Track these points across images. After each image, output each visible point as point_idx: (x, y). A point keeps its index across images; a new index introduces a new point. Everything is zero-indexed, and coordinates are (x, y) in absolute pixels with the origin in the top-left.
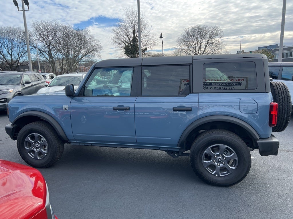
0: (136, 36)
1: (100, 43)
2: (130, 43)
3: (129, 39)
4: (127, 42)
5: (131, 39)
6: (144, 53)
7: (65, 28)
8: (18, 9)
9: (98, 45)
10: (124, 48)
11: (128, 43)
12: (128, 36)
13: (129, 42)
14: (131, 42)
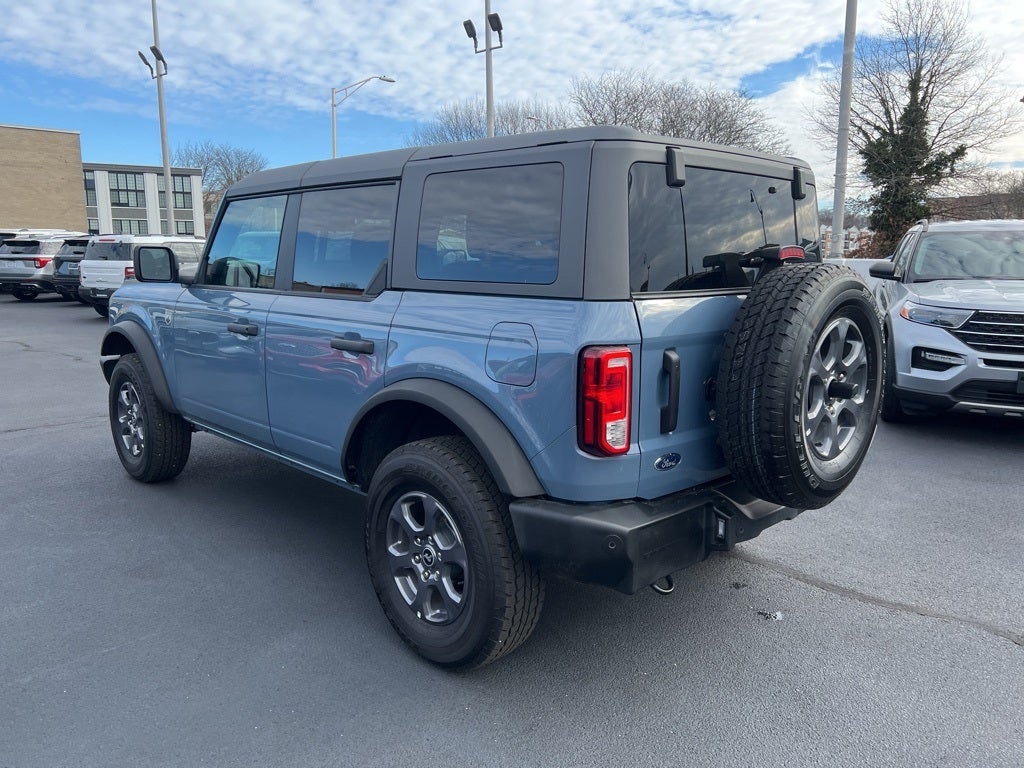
0: (919, 100)
1: (784, 138)
2: (891, 129)
3: (887, 113)
4: (877, 128)
5: (897, 114)
6: (952, 170)
7: (671, 93)
8: (476, 47)
9: (777, 146)
10: (861, 152)
11: (884, 133)
12: (884, 105)
13: (886, 127)
14: (895, 126)
